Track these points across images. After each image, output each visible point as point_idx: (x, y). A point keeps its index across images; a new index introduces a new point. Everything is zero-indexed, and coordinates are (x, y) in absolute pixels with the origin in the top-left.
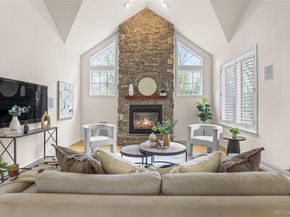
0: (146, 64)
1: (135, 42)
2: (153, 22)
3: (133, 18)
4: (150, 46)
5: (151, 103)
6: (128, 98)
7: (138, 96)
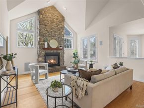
0: (53, 33)
1: (48, 21)
2: (56, 13)
3: (46, 8)
4: (54, 24)
5: (55, 51)
6: (44, 49)
7: (49, 48)
